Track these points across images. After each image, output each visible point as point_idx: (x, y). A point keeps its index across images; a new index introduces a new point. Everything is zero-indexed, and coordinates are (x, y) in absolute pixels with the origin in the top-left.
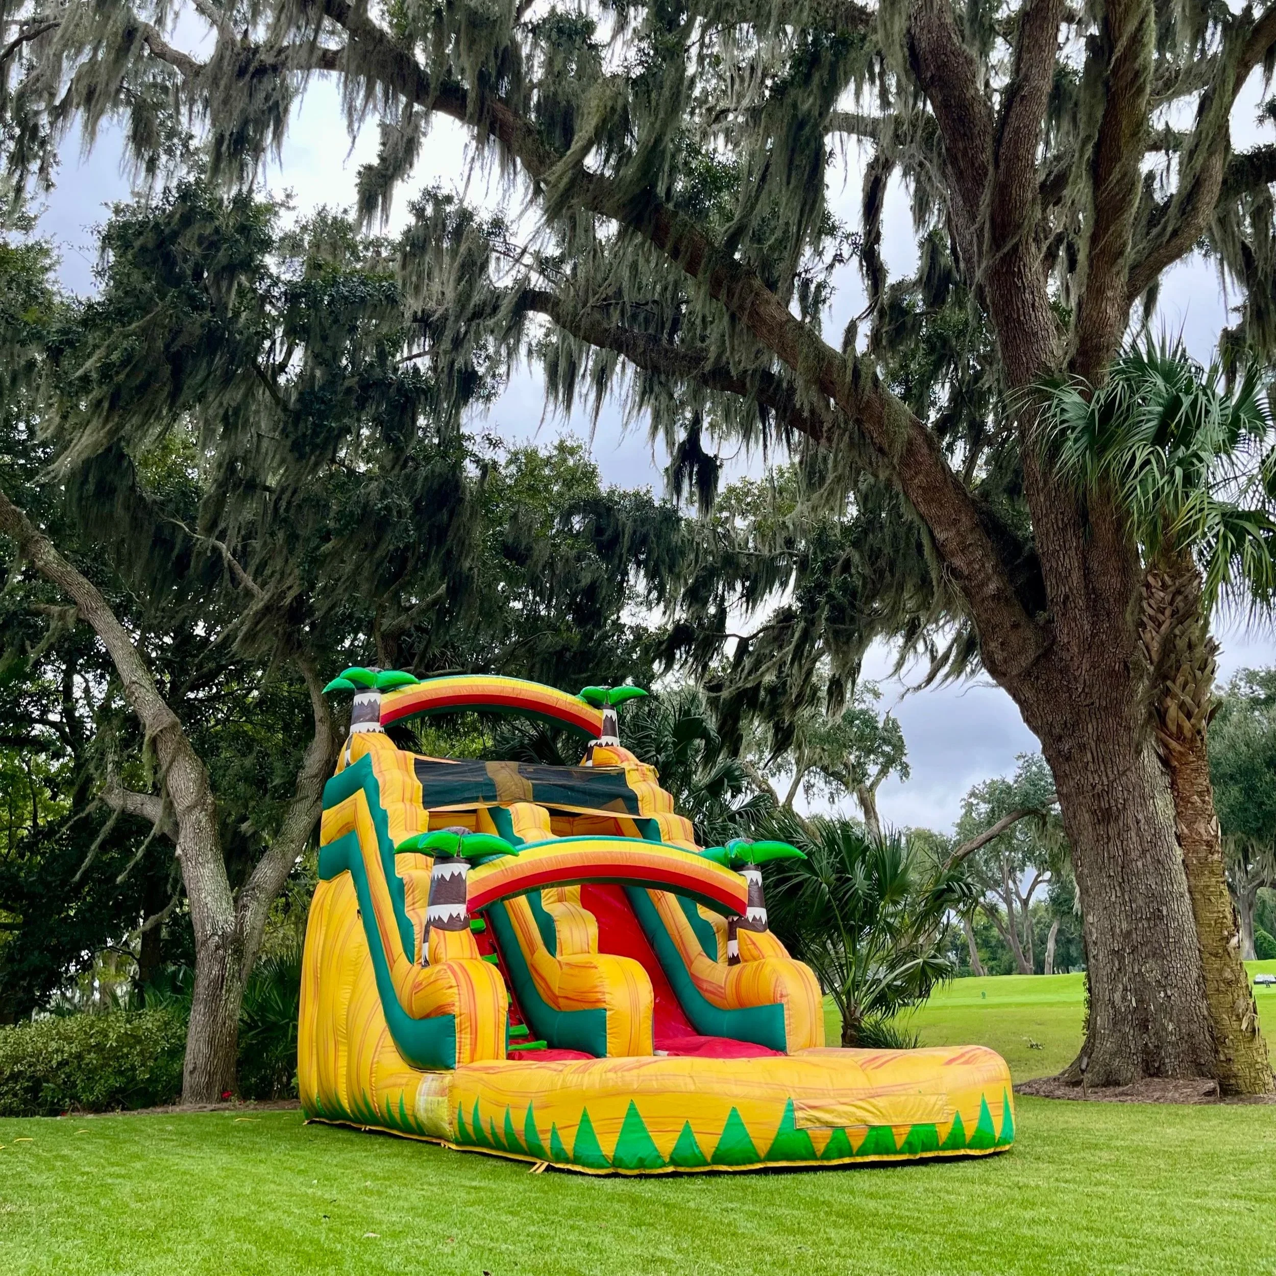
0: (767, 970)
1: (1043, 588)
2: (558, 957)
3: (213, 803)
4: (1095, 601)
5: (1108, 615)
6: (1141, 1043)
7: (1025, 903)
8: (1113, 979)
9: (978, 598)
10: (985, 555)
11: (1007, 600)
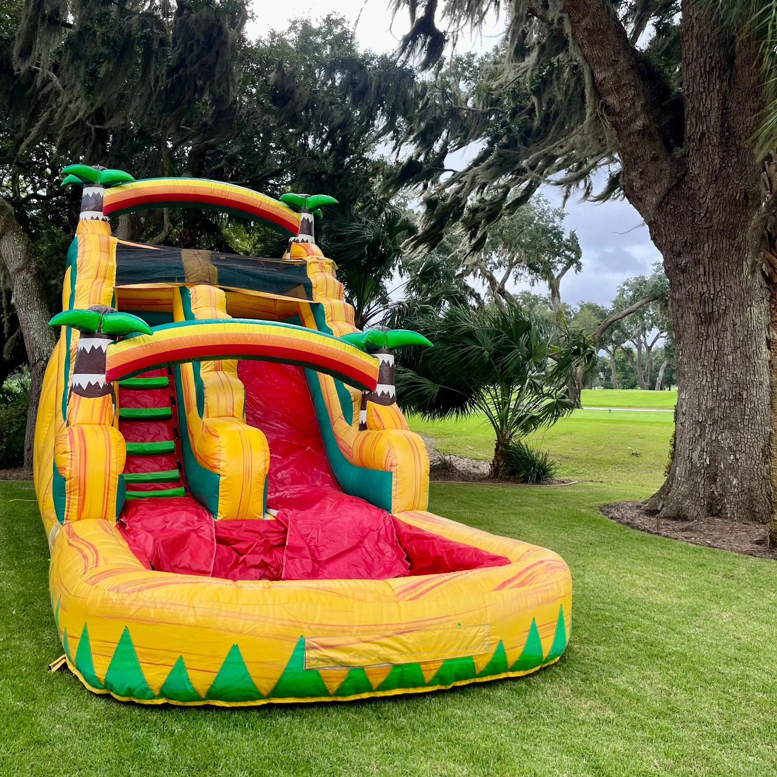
0: (383, 441)
1: (683, 126)
2: (205, 419)
3: (36, 268)
4: (728, 138)
5: (738, 151)
6: (708, 491)
7: (649, 349)
8: (694, 442)
9: (626, 132)
10: (637, 95)
11: (650, 135)
